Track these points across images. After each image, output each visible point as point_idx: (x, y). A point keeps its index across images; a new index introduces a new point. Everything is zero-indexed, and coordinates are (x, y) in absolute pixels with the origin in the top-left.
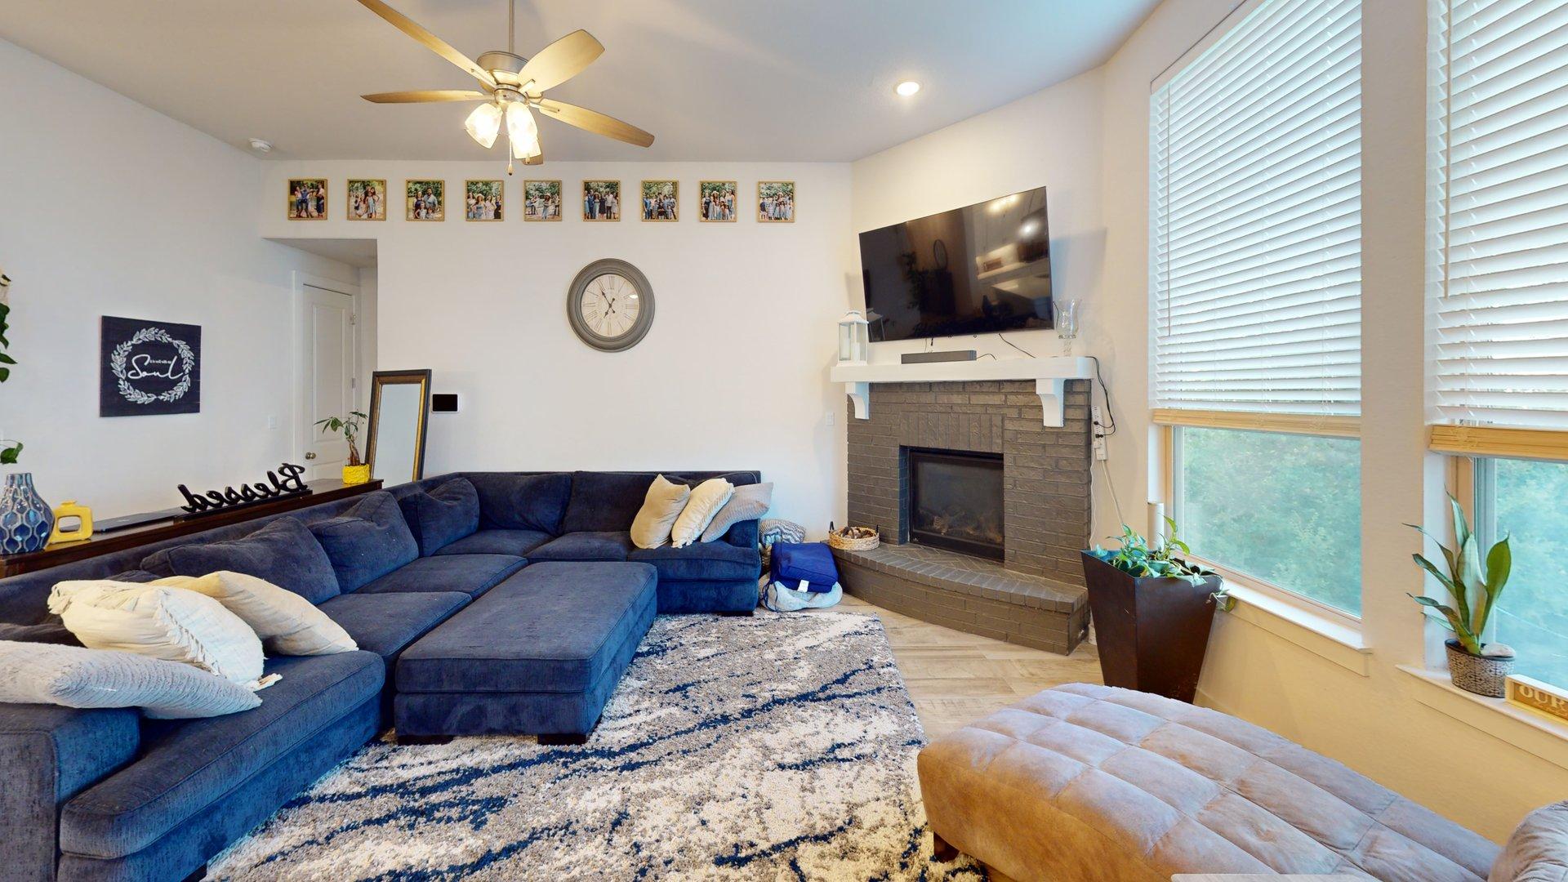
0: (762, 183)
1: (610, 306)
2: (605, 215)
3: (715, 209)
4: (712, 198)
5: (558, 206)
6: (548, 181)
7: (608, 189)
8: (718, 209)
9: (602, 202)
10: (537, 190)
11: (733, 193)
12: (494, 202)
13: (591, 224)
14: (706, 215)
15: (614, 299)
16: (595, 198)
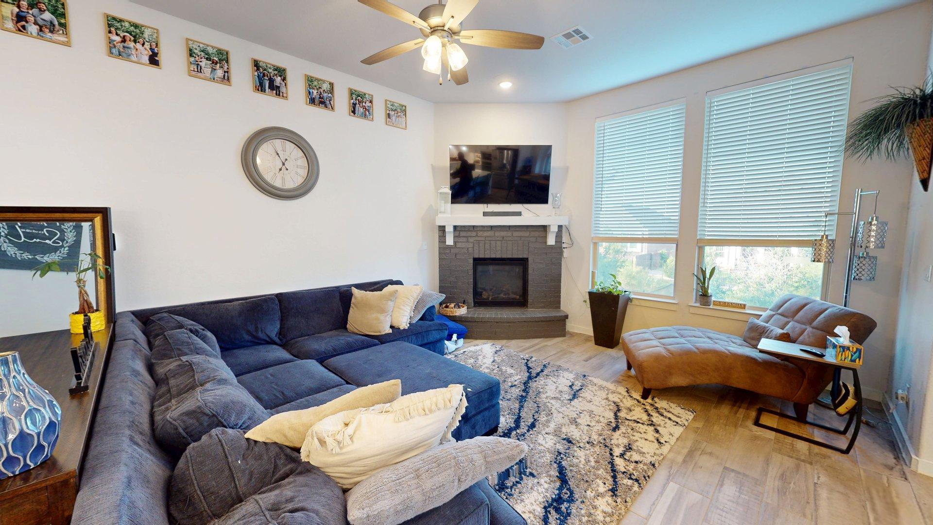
0: (389, 101)
1: (284, 164)
2: (275, 92)
3: (360, 110)
4: (357, 101)
5: (227, 72)
6: (216, 48)
7: (276, 72)
8: (361, 110)
9: (271, 81)
10: (202, 51)
11: (371, 102)
12: (147, 45)
13: (260, 96)
14: (354, 112)
15: (286, 160)
16: (264, 75)
